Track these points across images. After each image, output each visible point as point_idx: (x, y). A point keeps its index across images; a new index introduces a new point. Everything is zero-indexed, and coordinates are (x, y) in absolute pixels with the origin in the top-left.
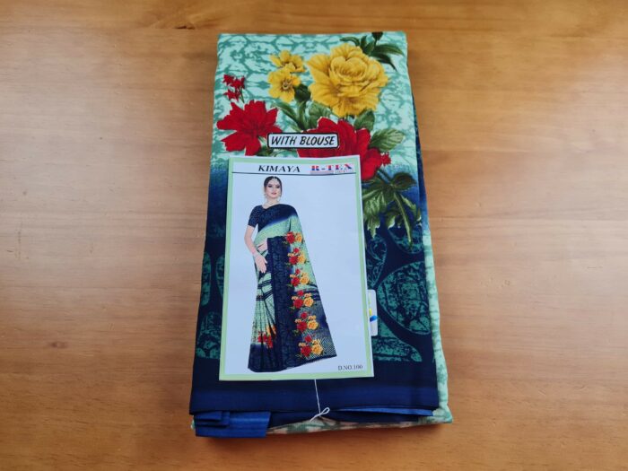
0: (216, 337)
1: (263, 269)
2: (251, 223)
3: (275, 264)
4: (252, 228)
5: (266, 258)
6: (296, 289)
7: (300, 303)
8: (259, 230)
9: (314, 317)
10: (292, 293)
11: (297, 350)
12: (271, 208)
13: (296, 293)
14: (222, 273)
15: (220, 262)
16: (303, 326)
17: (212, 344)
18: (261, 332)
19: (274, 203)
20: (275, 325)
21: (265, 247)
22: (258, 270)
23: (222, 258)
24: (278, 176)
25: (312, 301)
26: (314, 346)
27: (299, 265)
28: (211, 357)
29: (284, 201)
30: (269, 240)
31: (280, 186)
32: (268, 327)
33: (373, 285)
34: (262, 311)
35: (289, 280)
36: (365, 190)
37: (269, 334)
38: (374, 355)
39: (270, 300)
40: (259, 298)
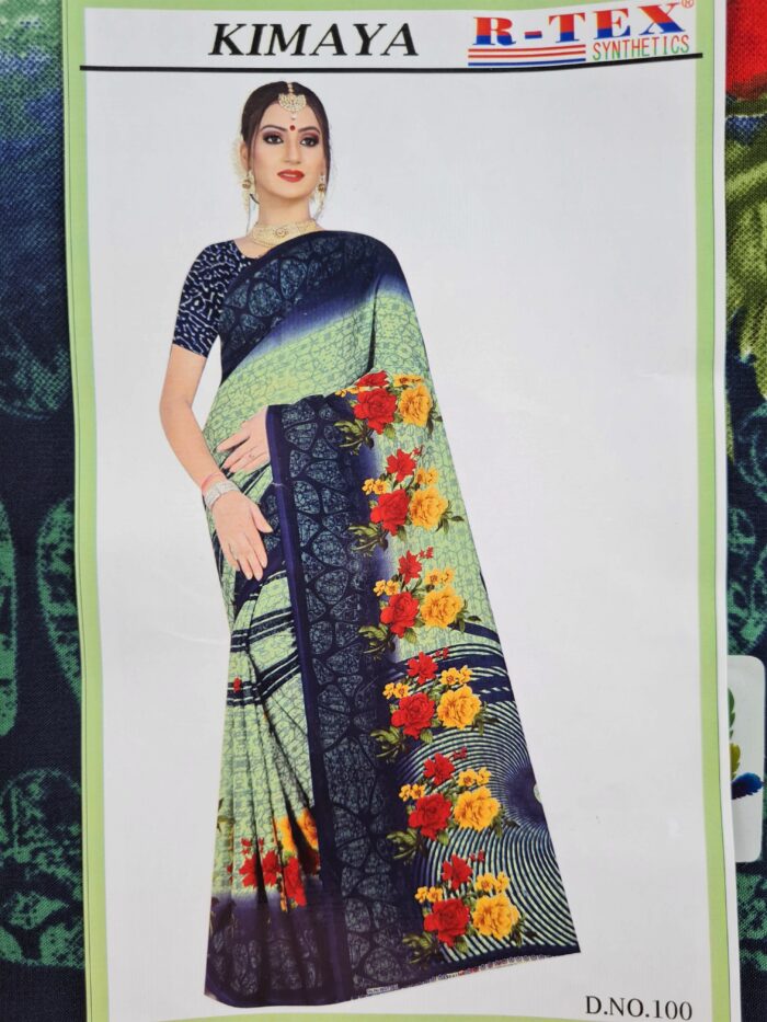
0: (62, 872)
1: (254, 560)
2: (189, 336)
3: (306, 531)
4: (193, 357)
5: (264, 505)
6: (405, 649)
7: (421, 715)
8: (229, 365)
9: (485, 774)
10: (384, 667)
11: (411, 915)
12: (280, 252)
13: (402, 667)
14: (66, 588)
15: (54, 536)
16: (437, 814)
17: (46, 907)
18: (258, 843)
19: (291, 227)
20: (312, 812)
21: (258, 451)
22: (231, 566)
23: (58, 515)
24: (304, 80)
25: (472, 703)
26: (481, 903)
27: (418, 536)
28: (47, 959)
29: (338, 214)
30: (276, 413)
31: (319, 136)
32: (281, 818)
33: (752, 633)
34: (254, 749)
35: (369, 605)
36: (738, 148)
37: (289, 849)
38: (746, 944)
39: (290, 699)
40: (237, 694)
